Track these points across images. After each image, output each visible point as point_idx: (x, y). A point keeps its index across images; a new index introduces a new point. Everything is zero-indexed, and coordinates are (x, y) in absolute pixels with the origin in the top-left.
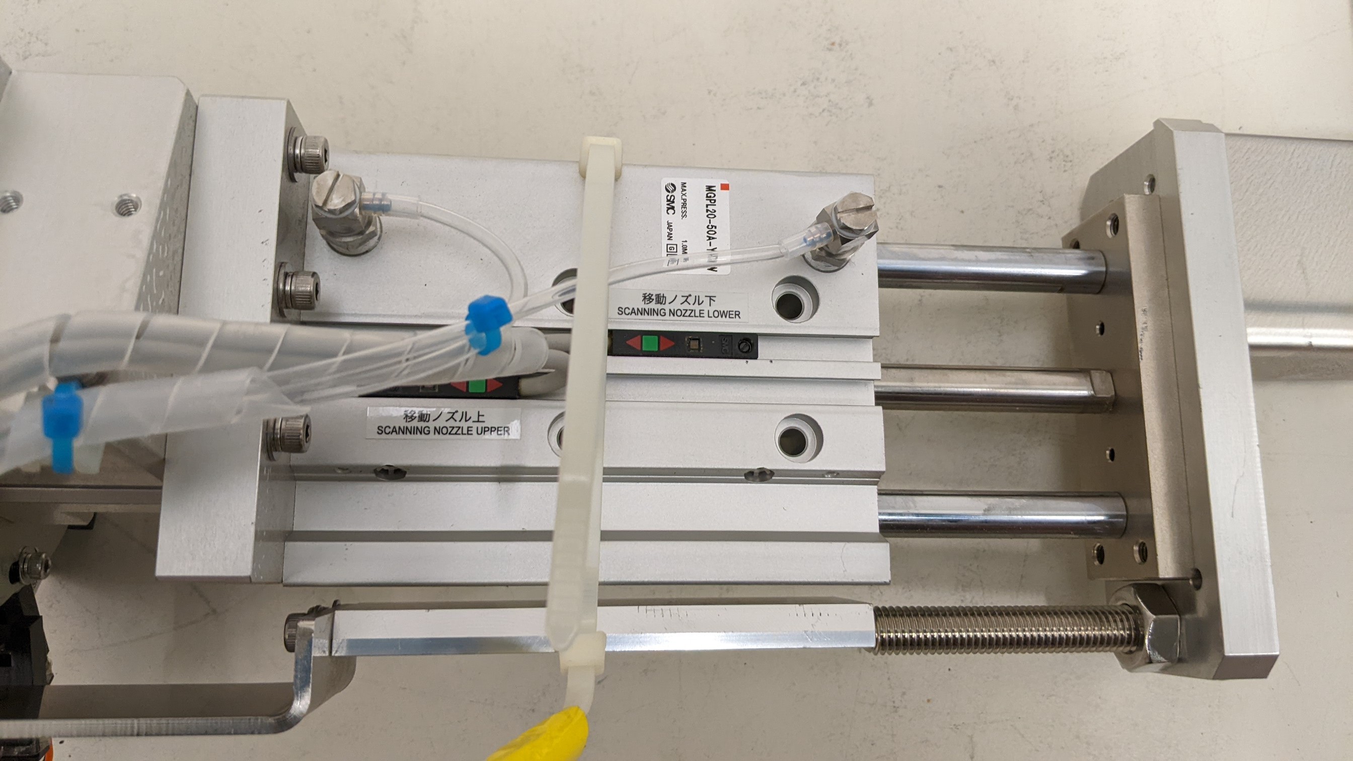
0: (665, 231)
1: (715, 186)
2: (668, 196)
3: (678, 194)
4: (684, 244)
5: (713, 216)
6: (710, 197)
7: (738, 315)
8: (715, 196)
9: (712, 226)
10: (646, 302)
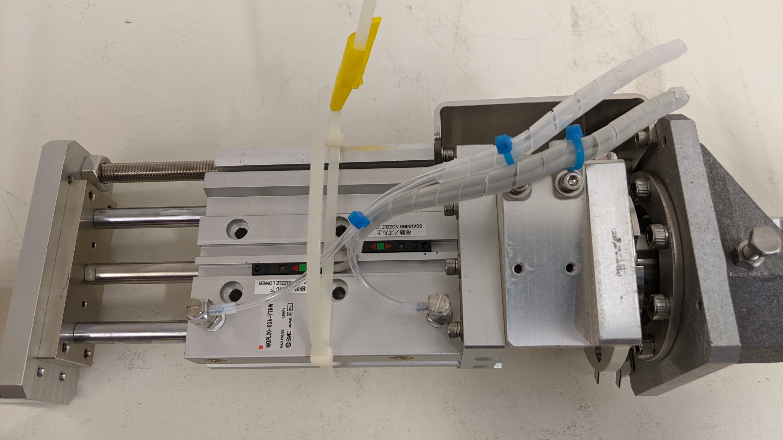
0: (292, 323)
1: (266, 347)
2: (290, 341)
3: (285, 342)
5: (268, 332)
6: (269, 342)
7: (260, 283)
8: (266, 343)
9: (269, 326)
10: (304, 287)
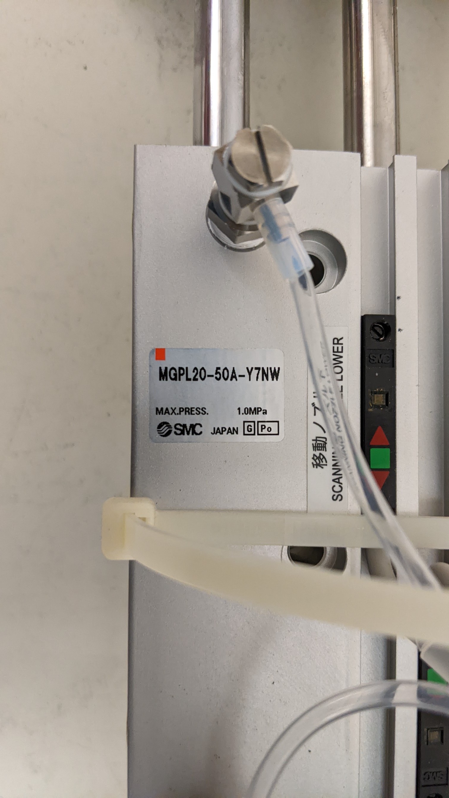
0: (225, 436)
1: (160, 368)
2: (175, 433)
3: (173, 420)
4: (242, 411)
5: (203, 371)
6: (175, 375)
7: (338, 340)
8: (173, 368)
9: (217, 373)
10: (324, 463)
